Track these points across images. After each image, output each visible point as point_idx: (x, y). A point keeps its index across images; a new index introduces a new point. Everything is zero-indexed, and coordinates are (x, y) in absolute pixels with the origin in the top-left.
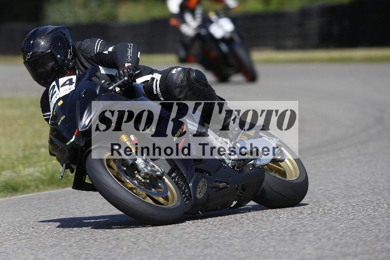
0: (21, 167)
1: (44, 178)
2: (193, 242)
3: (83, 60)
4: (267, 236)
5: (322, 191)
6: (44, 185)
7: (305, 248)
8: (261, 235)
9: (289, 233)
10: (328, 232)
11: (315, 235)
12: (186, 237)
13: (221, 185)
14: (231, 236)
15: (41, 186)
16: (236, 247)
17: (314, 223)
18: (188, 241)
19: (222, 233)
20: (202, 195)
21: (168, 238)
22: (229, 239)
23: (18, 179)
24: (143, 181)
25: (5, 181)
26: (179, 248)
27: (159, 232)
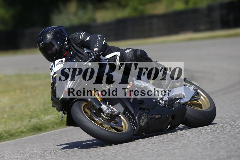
0: (43, 116)
1: (57, 121)
2: (150, 154)
3: (74, 45)
4: (196, 146)
5: (228, 116)
6: (57, 126)
7: (219, 152)
8: (192, 146)
9: (209, 143)
10: (233, 141)
11: (225, 143)
12: (146, 151)
13: (157, 117)
14: (173, 148)
15: (55, 126)
16: (177, 155)
17: (224, 136)
18: (148, 153)
19: (168, 146)
20: (144, 123)
21: (135, 152)
22: (173, 150)
23: (41, 123)
24: (106, 118)
25: (33, 125)
26: (142, 158)
27: (129, 149)
